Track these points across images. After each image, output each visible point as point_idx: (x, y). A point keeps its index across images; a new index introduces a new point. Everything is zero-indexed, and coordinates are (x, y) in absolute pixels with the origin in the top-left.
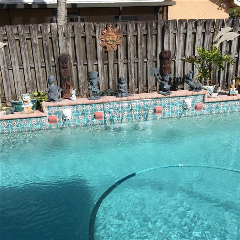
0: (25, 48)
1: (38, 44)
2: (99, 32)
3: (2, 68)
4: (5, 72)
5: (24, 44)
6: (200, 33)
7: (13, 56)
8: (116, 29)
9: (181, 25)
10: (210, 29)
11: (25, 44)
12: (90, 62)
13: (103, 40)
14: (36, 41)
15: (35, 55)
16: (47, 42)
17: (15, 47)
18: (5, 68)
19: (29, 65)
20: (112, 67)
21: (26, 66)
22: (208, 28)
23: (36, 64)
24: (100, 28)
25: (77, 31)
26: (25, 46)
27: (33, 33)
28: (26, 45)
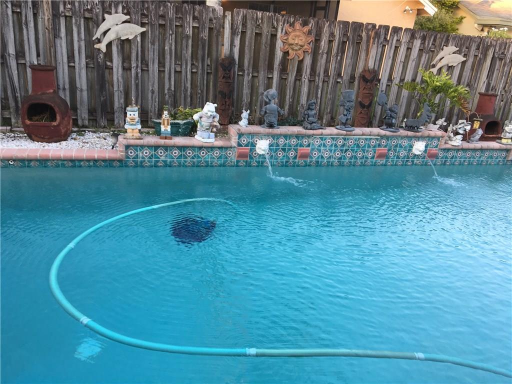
0: (172, 40)
1: (191, 35)
2: (282, 30)
3: (134, 67)
4: (137, 74)
5: (171, 32)
6: (417, 49)
7: (152, 50)
8: (306, 29)
9: (394, 34)
10: (430, 45)
11: (173, 33)
12: (262, 72)
13: (285, 42)
14: (189, 30)
15: (185, 52)
16: (205, 35)
17: (157, 37)
18: (137, 67)
19: (173, 66)
20: (291, 84)
21: (168, 68)
22: (428, 44)
23: (184, 67)
24: (284, 24)
25: (252, 23)
26: (172, 36)
27: (187, 18)
28: (174, 36)
